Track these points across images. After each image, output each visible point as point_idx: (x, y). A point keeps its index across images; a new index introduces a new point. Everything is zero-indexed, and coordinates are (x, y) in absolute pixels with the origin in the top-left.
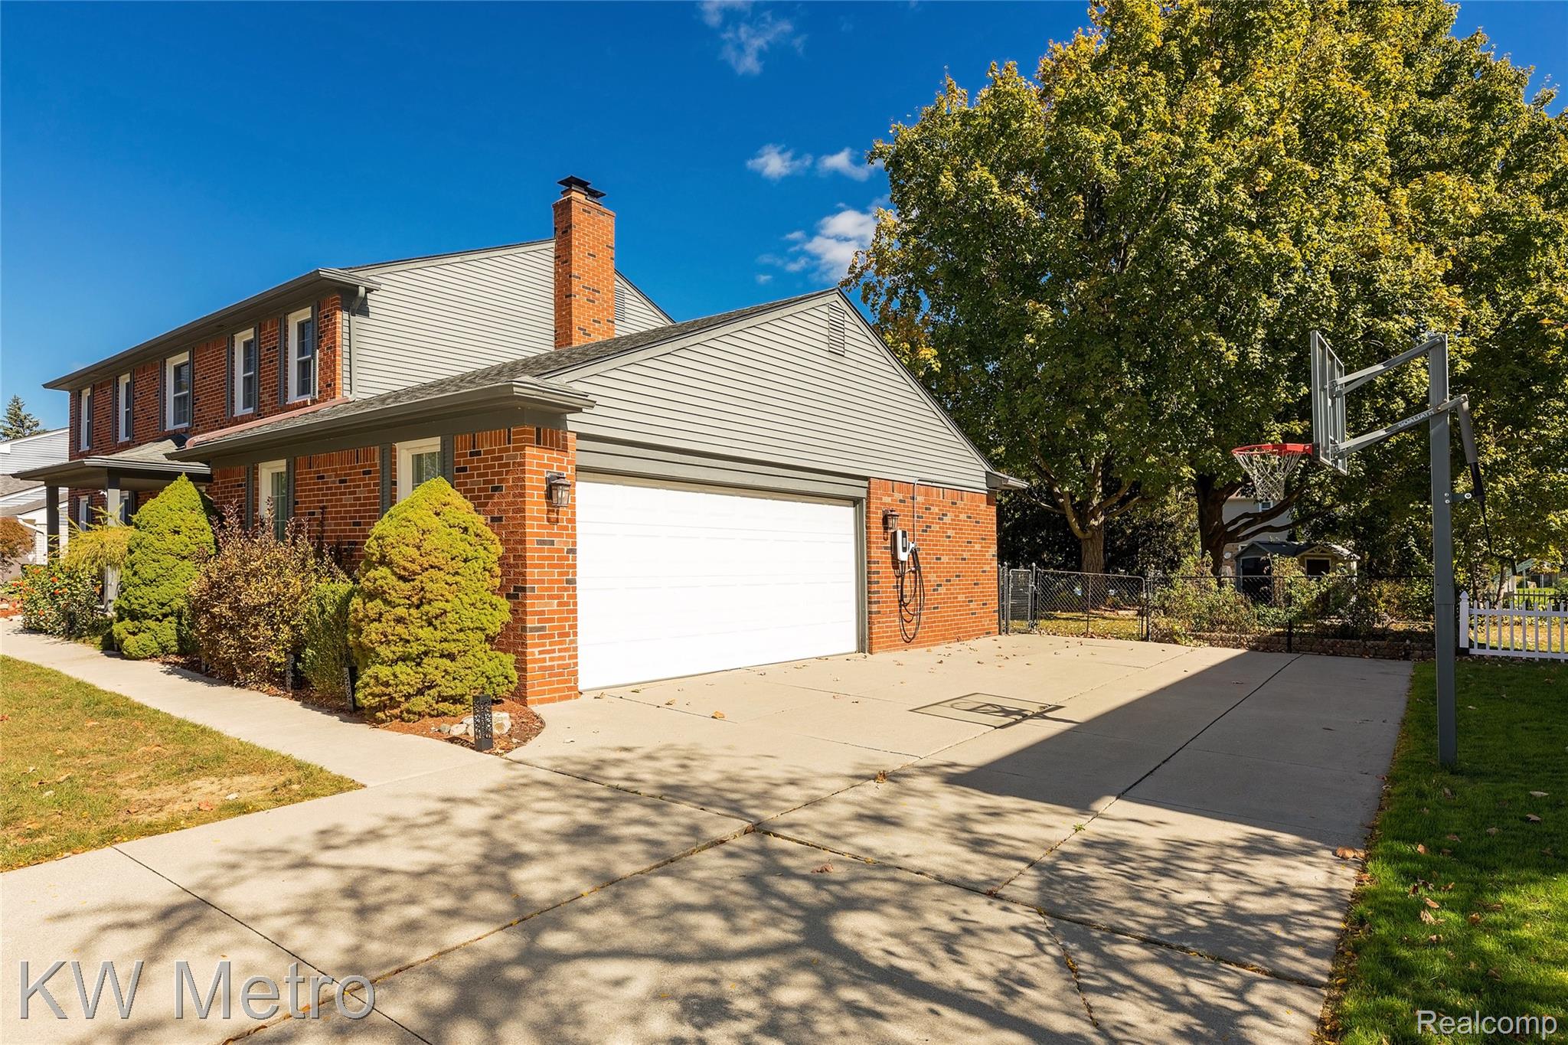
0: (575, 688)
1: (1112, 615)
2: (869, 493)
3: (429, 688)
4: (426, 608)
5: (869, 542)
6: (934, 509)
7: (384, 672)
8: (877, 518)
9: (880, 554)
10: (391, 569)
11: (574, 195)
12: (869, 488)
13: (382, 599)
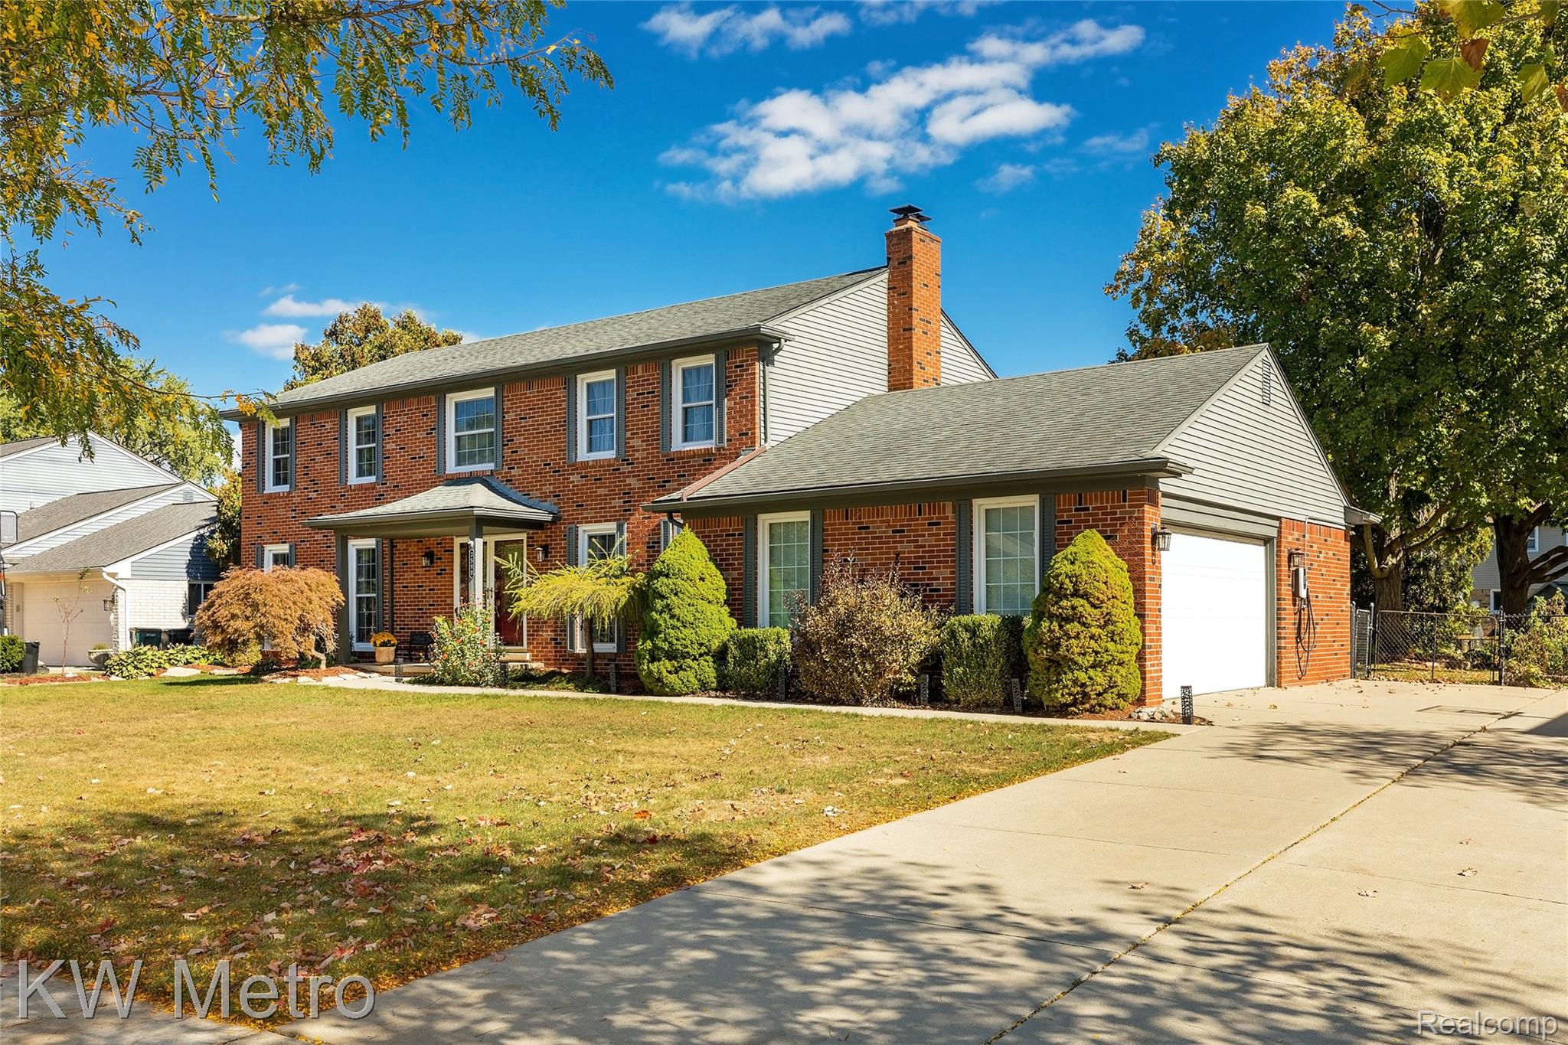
0: (1160, 696)
1: (1420, 667)
2: (1279, 532)
3: (1112, 687)
4: (1110, 627)
5: (1279, 580)
6: (1315, 547)
7: (1082, 676)
8: (1285, 555)
9: (1286, 591)
10: (1087, 600)
11: (910, 224)
12: (1280, 528)
13: (1079, 622)
